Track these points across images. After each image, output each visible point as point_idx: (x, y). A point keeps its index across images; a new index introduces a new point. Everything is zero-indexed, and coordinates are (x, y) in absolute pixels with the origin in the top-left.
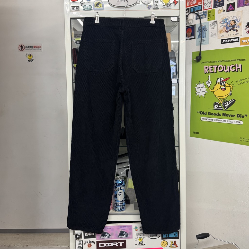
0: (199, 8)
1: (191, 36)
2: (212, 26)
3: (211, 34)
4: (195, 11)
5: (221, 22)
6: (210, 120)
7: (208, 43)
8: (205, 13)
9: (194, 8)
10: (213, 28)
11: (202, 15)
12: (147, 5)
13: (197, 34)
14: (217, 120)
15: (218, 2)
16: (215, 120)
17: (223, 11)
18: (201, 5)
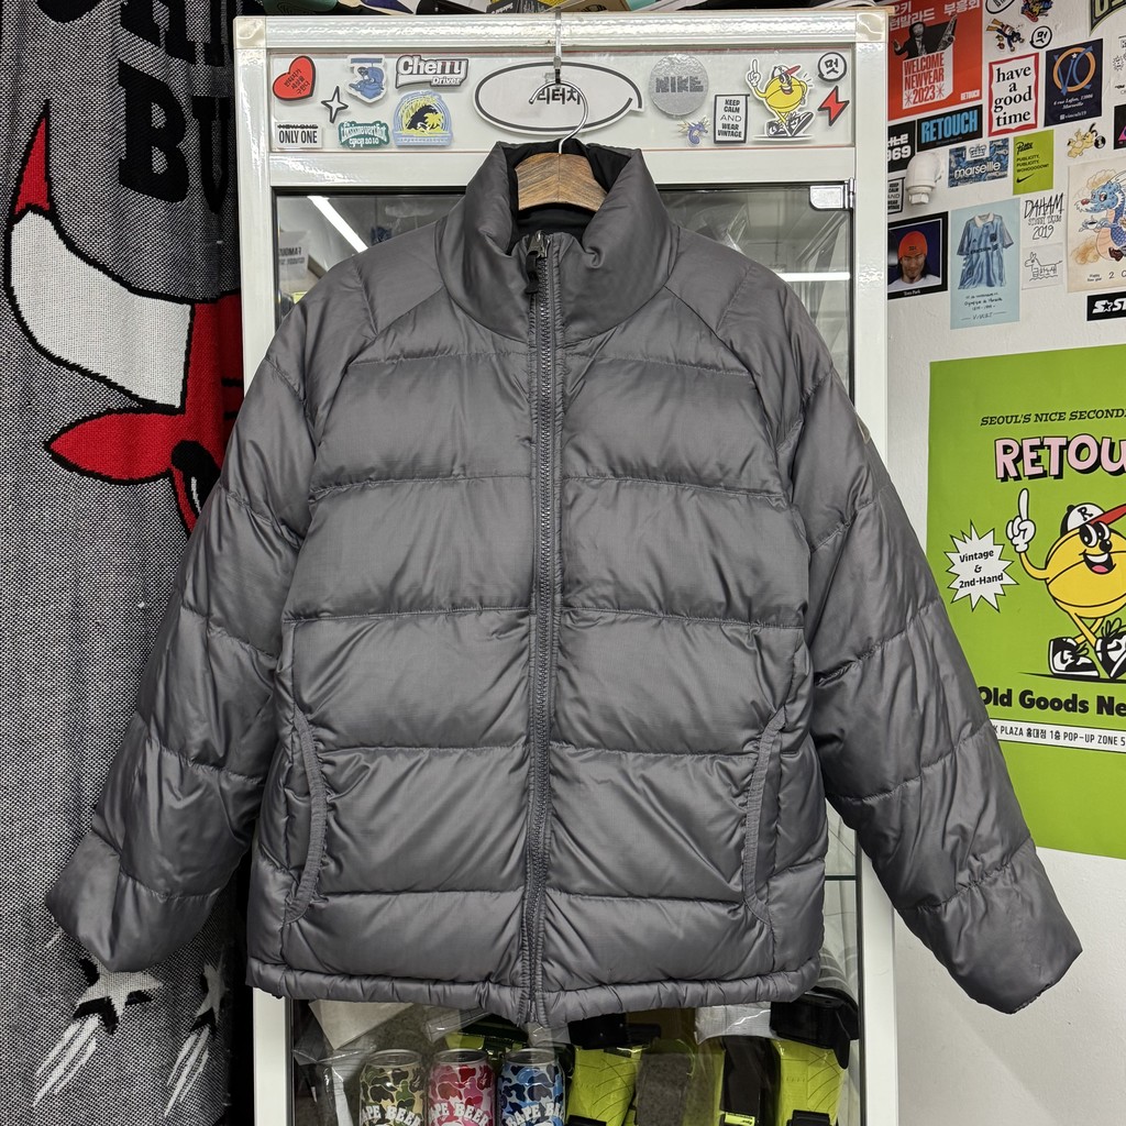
0: (967, 122)
1: (924, 274)
2: (1040, 221)
3: (1029, 263)
4: (944, 138)
5: (1084, 203)
6: (1029, 734)
7: (1014, 317)
8: (1002, 152)
9: (939, 121)
10: (1042, 232)
11: (981, 160)
12: (682, 123)
13: (956, 264)
14: (1066, 735)
15: (1070, 95)
16: (1058, 737)
17: (1097, 144)
18: (979, 108)
